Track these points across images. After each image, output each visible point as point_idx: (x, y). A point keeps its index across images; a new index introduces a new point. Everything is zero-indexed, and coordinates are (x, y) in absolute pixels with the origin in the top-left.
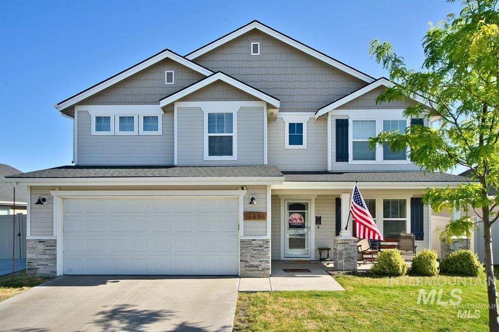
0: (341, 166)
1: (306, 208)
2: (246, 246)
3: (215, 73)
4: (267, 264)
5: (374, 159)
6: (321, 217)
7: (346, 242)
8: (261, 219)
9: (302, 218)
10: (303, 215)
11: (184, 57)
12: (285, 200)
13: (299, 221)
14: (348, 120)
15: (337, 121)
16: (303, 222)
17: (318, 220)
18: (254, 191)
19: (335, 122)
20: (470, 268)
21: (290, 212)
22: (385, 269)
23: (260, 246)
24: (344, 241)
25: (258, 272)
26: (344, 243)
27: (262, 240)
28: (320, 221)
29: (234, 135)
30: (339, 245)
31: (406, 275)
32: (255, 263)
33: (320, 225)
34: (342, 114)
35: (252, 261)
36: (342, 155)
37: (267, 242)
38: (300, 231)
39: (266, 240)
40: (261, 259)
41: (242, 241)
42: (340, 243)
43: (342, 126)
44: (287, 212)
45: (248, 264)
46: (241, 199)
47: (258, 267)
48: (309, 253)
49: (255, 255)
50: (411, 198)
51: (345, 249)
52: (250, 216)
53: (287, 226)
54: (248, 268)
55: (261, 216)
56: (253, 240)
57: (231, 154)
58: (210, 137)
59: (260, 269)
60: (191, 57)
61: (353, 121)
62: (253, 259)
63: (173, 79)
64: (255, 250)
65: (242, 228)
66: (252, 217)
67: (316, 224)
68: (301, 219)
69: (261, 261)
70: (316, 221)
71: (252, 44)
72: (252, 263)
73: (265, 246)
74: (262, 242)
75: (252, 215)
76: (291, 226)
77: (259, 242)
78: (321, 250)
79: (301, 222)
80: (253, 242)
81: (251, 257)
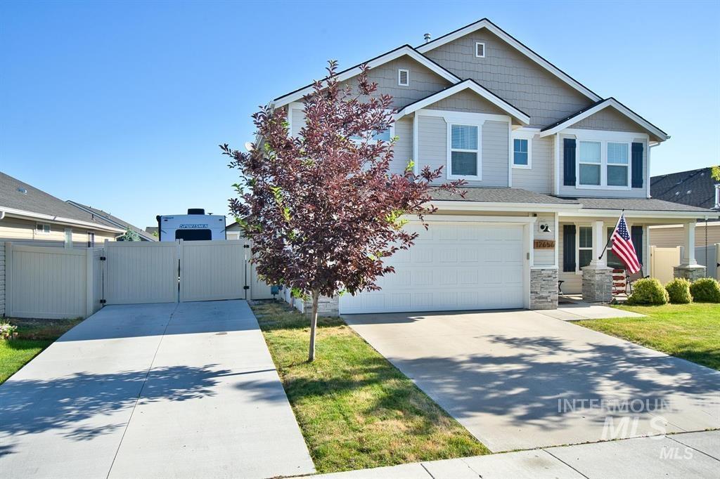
0: (569, 191)
2: (536, 276)
3: (462, 81)
4: (555, 295)
5: (599, 184)
7: (603, 272)
8: (550, 248)
11: (414, 50)
14: (575, 140)
15: (565, 140)
18: (543, 218)
19: (562, 142)
20: (715, 294)
22: (648, 298)
23: (549, 277)
24: (601, 272)
25: (546, 304)
27: (550, 270)
29: (479, 151)
31: (669, 302)
32: (544, 295)
34: (570, 134)
35: (542, 292)
36: (569, 179)
37: (555, 272)
40: (550, 290)
41: (532, 272)
42: (598, 274)
43: (570, 146)
45: (538, 296)
46: (532, 226)
47: (547, 298)
49: (545, 286)
50: (632, 227)
52: (539, 244)
54: (537, 300)
55: (550, 245)
56: (543, 270)
57: (475, 173)
58: (453, 152)
59: (549, 300)
60: (422, 50)
61: (580, 142)
62: (542, 290)
63: (408, 80)
64: (544, 280)
65: (531, 257)
66: (542, 246)
69: (550, 292)
71: (477, 43)
72: (542, 294)
74: (550, 272)
75: (543, 243)
77: (548, 272)
80: (543, 272)
81: (541, 288)
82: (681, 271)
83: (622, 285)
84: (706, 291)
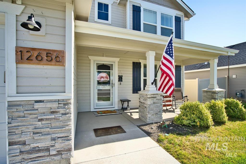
1: (111, 68)
2: (22, 114)
4: (67, 143)
6: (122, 76)
7: (155, 96)
8: (53, 62)
9: (108, 76)
10: (109, 74)
12: (94, 61)
13: (105, 79)
14: (140, 7)
15: (134, 6)
16: (109, 80)
17: (120, 79)
19: (132, 7)
21: (98, 71)
23: (53, 113)
26: (153, 97)
27: (55, 101)
28: (122, 79)
30: (148, 99)
32: (41, 145)
33: (121, 82)
34: (137, 2)
35: (37, 141)
37: (65, 104)
38: (107, 87)
39: (63, 100)
40: (54, 136)
41: (11, 105)
42: (150, 98)
43: (137, 10)
44: (96, 71)
45: (27, 148)
47: (48, 150)
48: (114, 105)
49: (42, 130)
51: (154, 103)
53: (96, 83)
56: (37, 102)
62: (36, 137)
64: (41, 120)
65: (11, 79)
66: (34, 58)
67: (119, 81)
68: (107, 78)
69: (54, 139)
70: (119, 79)
72: (35, 145)
73: (62, 111)
74: (55, 105)
75: (36, 54)
76: (99, 83)
77: (49, 105)
78: (123, 101)
79: (107, 79)
80: (37, 106)
81: (34, 133)
82: (208, 93)
83: (170, 101)
84: (232, 110)
